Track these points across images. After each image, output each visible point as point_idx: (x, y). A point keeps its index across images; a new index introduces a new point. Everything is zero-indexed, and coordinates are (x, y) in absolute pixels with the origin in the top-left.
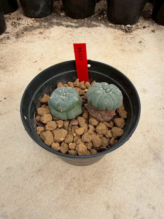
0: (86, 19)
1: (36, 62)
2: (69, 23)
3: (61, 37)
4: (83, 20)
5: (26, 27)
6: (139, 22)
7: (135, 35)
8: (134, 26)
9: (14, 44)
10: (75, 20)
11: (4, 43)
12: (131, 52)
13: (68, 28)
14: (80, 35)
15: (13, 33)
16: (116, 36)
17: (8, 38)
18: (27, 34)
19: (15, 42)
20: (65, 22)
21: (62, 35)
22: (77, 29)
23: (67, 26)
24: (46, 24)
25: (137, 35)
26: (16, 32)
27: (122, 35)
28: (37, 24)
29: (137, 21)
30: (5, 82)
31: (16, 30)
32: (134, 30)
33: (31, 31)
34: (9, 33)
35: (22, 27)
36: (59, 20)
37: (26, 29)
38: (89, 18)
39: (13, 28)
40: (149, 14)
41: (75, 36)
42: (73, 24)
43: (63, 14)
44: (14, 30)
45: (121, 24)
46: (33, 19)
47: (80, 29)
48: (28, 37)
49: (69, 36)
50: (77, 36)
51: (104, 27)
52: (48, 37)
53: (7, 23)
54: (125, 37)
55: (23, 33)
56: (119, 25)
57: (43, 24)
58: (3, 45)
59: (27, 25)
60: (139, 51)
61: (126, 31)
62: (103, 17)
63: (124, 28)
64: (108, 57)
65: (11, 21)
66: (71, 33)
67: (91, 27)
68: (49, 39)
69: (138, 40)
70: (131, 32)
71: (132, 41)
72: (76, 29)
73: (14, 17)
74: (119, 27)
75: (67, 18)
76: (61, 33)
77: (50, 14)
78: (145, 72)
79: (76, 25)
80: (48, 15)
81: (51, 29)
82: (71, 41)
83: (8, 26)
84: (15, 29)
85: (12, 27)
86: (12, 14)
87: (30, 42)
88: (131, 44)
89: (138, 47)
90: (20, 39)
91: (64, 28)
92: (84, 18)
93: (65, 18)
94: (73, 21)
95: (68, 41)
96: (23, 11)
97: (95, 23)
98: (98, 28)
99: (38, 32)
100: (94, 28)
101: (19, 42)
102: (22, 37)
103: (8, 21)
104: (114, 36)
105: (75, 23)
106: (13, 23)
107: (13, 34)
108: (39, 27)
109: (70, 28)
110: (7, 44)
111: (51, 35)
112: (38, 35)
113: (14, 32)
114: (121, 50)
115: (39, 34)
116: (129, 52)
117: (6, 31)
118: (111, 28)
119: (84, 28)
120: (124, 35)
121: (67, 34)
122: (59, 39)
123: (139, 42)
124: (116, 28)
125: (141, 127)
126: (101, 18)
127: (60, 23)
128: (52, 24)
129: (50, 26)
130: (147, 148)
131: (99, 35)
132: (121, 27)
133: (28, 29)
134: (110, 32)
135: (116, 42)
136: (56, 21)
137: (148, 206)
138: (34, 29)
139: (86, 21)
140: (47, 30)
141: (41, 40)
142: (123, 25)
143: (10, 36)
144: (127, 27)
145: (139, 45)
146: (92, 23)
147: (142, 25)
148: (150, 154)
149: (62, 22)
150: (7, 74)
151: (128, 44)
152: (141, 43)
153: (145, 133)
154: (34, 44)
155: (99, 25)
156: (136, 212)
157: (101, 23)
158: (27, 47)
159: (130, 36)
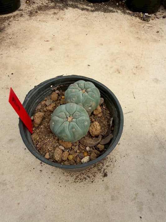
0: (103, 3)
1: (47, 41)
2: (85, 7)
3: (76, 20)
4: (100, 5)
5: (41, 6)
6: (159, 11)
7: (153, 24)
8: (153, 15)
9: (27, 22)
10: (92, 4)
11: (17, 20)
13: (83, 11)
14: (96, 19)
16: (133, 23)
18: (41, 13)
19: (28, 20)
20: (81, 5)
21: (77, 17)
22: (93, 13)
23: (83, 9)
24: (61, 5)
26: (30, 10)
28: (52, 4)
29: (158, 10)
30: (15, 58)
31: (30, 9)
32: (153, 19)
33: (45, 11)
34: (22, 10)
35: (37, 5)
36: (74, 2)
37: (40, 8)
38: (106, 2)
39: (27, 6)
41: (89, 20)
42: (89, 8)
44: (28, 8)
45: (140, 12)
47: (96, 13)
48: (41, 16)
49: (84, 19)
50: (91, 20)
51: (121, 13)
52: (62, 18)
54: (143, 26)
55: (37, 12)
56: (137, 13)
57: (58, 4)
58: (16, 22)
59: (42, 4)
60: (155, 41)
61: (144, 19)
62: (122, 4)
63: (142, 16)
64: (122, 44)
67: (107, 12)
68: (63, 20)
69: (156, 30)
71: (149, 30)
72: (91, 13)
74: (137, 14)
75: (84, 1)
76: (76, 15)
79: (92, 9)
81: (66, 10)
82: (85, 24)
83: (22, 4)
84: (29, 7)
85: (26, 5)
87: (43, 21)
88: (147, 33)
89: (155, 37)
90: (33, 18)
91: (80, 11)
92: (101, 2)
93: (82, 0)
94: (90, 5)
95: (82, 23)
97: (112, 9)
98: (116, 13)
99: (53, 12)
100: (111, 13)
101: (32, 20)
102: (35, 16)
104: (131, 23)
105: (91, 7)
107: (26, 12)
108: (54, 8)
109: (85, 11)
110: (19, 21)
111: (66, 16)
112: (52, 16)
113: (28, 10)
114: (136, 38)
115: (53, 14)
116: (145, 41)
117: (19, 9)
118: (128, 15)
119: (100, 12)
120: (141, 23)
121: (82, 17)
122: (72, 21)
123: (157, 31)
124: (134, 15)
125: (149, 116)
126: (119, 4)
127: (75, 5)
128: (68, 5)
129: (65, 7)
130: (153, 137)
131: (115, 21)
132: (140, 15)
133: (42, 8)
134: (127, 19)
135: (132, 29)
136: (72, 3)
137: (148, 192)
138: (49, 9)
139: (103, 6)
140: (62, 11)
141: (54, 21)
142: (141, 13)
143: (23, 13)
144: (145, 15)
145: (156, 35)
146: (109, 8)
147: (162, 14)
148: (155, 142)
149: (78, 5)
150: (17, 50)
151: (144, 33)
152: (159, 32)
153: (153, 122)
154: (46, 24)
155: (116, 11)
156: (134, 196)
157: (118, 9)
158: (39, 26)
159: (147, 25)
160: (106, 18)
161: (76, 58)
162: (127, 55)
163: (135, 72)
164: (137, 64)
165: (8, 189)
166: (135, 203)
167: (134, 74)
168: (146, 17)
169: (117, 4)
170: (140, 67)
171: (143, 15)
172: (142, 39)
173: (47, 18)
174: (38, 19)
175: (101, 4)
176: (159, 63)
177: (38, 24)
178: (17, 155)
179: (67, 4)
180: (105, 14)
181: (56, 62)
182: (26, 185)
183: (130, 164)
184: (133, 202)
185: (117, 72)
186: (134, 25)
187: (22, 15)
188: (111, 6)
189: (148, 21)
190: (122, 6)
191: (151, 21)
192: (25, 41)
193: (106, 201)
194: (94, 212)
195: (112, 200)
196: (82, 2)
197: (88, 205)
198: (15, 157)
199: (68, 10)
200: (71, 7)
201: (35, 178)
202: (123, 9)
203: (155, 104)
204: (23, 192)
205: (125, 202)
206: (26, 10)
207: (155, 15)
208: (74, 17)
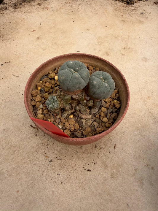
1: (34, 31)
3: (60, 8)
7: (137, 7)
9: (12, 14)
11: (2, 13)
12: (133, 23)
14: (80, 6)
15: (10, 4)
17: (6, 9)
18: (25, 5)
19: (12, 12)
21: (61, 6)
25: (139, 7)
26: (14, 3)
27: (123, 6)
31: (14, 1)
32: (135, 3)
33: (29, 2)
34: (6, 3)
37: (24, 0)
41: (74, 8)
44: (12, 1)
48: (26, 8)
49: (68, 7)
50: (76, 8)
52: (46, 8)
54: (127, 9)
55: (21, 4)
58: (1, 15)
60: (140, 22)
61: (127, 3)
64: (108, 27)
66: (70, 4)
68: (48, 10)
69: (140, 11)
70: (133, 4)
71: (133, 12)
72: (75, 1)
76: (61, 4)
82: (70, 12)
87: (28, 12)
88: (132, 16)
89: (140, 18)
90: (18, 10)
95: (67, 11)
99: (37, 3)
101: (17, 13)
102: (20, 8)
104: (115, 8)
110: (4, 14)
111: (50, 6)
112: (36, 6)
113: (12, 3)
114: (122, 21)
116: (131, 23)
117: (3, 2)
120: (125, 7)
121: (66, 6)
122: (57, 10)
123: (141, 13)
125: (141, 93)
130: (147, 113)
131: (100, 7)
134: (111, 4)
135: (116, 13)
137: (147, 166)
140: (46, 1)
141: (39, 11)
143: (8, 6)
145: (141, 16)
148: (150, 118)
150: (4, 42)
151: (129, 15)
152: (143, 14)
153: (146, 99)
154: (32, 14)
156: (134, 172)
158: (25, 17)
159: (131, 8)
161: (64, 45)
162: (114, 38)
163: (123, 53)
164: (125, 45)
165: (5, 178)
166: (135, 179)
167: (123, 55)
170: (128, 48)
172: (128, 22)
173: (32, 9)
174: (23, 11)
176: (147, 42)
177: (23, 15)
178: (12, 144)
181: (44, 50)
182: (24, 172)
183: (127, 142)
184: (133, 178)
185: (106, 55)
186: (118, 9)
192: (12, 32)
193: (106, 180)
194: (95, 191)
195: (112, 178)
197: (89, 186)
198: (11, 146)
201: (32, 164)
203: (146, 82)
204: (21, 179)
205: (125, 179)
208: (58, 6)
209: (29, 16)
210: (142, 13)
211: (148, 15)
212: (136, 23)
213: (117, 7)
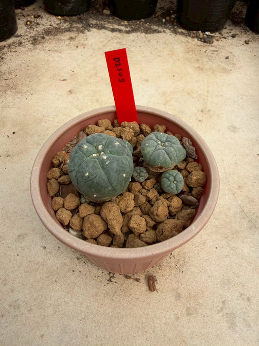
0: (143, 20)
1: (64, 80)
2: (116, 27)
3: (104, 46)
4: (138, 22)
5: (49, 28)
6: (226, 28)
7: (219, 47)
8: (217, 34)
9: (30, 53)
10: (126, 22)
11: (14, 50)
12: (213, 72)
13: (114, 33)
14: (134, 44)
15: (27, 37)
16: (190, 47)
18: (50, 39)
19: (30, 50)
20: (109, 24)
21: (105, 42)
22: (128, 35)
23: (113, 30)
24: (80, 26)
25: (222, 47)
26: (33, 35)
27: (198, 46)
28: (66, 25)
29: (223, 27)
30: (16, 109)
31: (33, 33)
32: (217, 40)
33: (56, 35)
34: (20, 36)
35: (43, 28)
36: (99, 20)
37: (48, 32)
38: (147, 19)
39: (28, 30)
40: (241, 17)
42: (123, 28)
43: (107, 12)
44: (30, 33)
45: (197, 30)
46: (60, 17)
47: (133, 35)
48: (51, 44)
49: (116, 45)
50: (128, 46)
51: (171, 34)
52: (82, 45)
53: (18, 22)
54: (204, 50)
55: (43, 38)
56: (194, 31)
57: (75, 25)
58: (13, 53)
59: (50, 25)
60: (225, 71)
61: (204, 40)
62: (170, 19)
63: (201, 37)
64: (177, 78)
65: (25, 20)
66: (119, 41)
67: (150, 33)
68: (84, 48)
69: (224, 54)
71: (213, 55)
72: (126, 35)
73: (29, 13)
74: (194, 34)
75: (113, 19)
76: (104, 39)
77: (86, 12)
78: (235, 102)
79: (127, 30)
80: (83, 13)
81: (88, 33)
83: (19, 26)
84: (32, 31)
85: (25, 28)
86: (26, 9)
87: (55, 51)
90: (39, 46)
91: (109, 33)
92: (139, 19)
93: (110, 18)
94: (123, 23)
96: (44, 6)
97: (157, 28)
98: (162, 34)
99: (68, 37)
100: (155, 34)
101: (37, 51)
102: (41, 44)
103: (19, 19)
104: (186, 48)
105: (125, 27)
106: (28, 23)
107: (27, 39)
108: (68, 30)
109: (117, 33)
110: (17, 53)
111: (89, 42)
112: (67, 42)
113: (29, 35)
114: (196, 68)
115: (69, 39)
116: (210, 72)
117: (16, 34)
118: (181, 36)
119: (139, 34)
120: (201, 46)
121: (113, 43)
122: (99, 49)
123: (225, 57)
124: (189, 35)
126: (166, 20)
127: (101, 25)
128: (90, 26)
129: (85, 28)
131: (163, 45)
132: (198, 34)
133: (50, 32)
134: (180, 42)
135: (188, 56)
136: (95, 22)
137: (241, 296)
138: (61, 32)
139: (142, 24)
140: (81, 35)
141: (72, 50)
142: (200, 32)
143: (23, 41)
144: (207, 35)
145: (225, 62)
146: (152, 27)
147: (230, 32)
149: (105, 24)
150: (18, 96)
151: (208, 60)
153: (235, 190)
154: (60, 54)
155: (162, 30)
157: (165, 28)
158: (50, 58)
159: (210, 48)
160: (149, 41)
162: (186, 94)
163: (200, 118)
164: (203, 105)
168: (208, 37)
169: (164, 20)
170: (207, 110)
171: (203, 35)
172: (206, 70)
173: (60, 45)
174: (47, 49)
175: (140, 22)
177: (46, 55)
179: (89, 24)
180: (147, 35)
181: (80, 110)
184: (220, 314)
186: (191, 49)
187: (21, 43)
188: (155, 23)
189: (210, 43)
190: (172, 23)
191: (215, 43)
192: (30, 82)
194: (162, 336)
195: (188, 314)
196: (111, 19)
199: (91, 33)
200: (95, 28)
202: (174, 28)
206: (27, 35)
207: (220, 33)
208: (101, 42)
209: (56, 57)
210: (227, 58)
211: (236, 61)
212: (219, 72)
213: (188, 47)
